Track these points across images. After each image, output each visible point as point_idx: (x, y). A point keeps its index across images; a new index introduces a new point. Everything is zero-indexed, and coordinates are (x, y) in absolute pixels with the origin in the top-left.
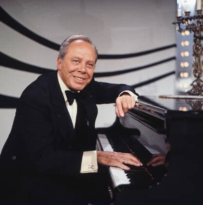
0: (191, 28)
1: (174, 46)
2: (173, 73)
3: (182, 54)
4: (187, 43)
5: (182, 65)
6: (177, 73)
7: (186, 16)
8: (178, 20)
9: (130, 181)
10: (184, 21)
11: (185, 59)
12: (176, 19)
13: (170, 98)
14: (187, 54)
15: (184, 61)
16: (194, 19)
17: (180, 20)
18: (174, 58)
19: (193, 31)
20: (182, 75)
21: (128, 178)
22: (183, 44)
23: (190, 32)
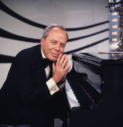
0: (117, 10)
1: (108, 22)
2: (107, 39)
3: (113, 27)
4: (116, 20)
5: (113, 33)
6: (110, 39)
7: (114, 2)
8: (109, 5)
9: (80, 105)
10: (113, 5)
11: (115, 30)
12: (108, 4)
13: (105, 53)
14: (116, 27)
15: (114, 31)
16: (119, 4)
17: (111, 5)
18: (108, 30)
19: (119, 11)
20: (113, 40)
21: (79, 103)
22: (113, 21)
23: (117, 12)
